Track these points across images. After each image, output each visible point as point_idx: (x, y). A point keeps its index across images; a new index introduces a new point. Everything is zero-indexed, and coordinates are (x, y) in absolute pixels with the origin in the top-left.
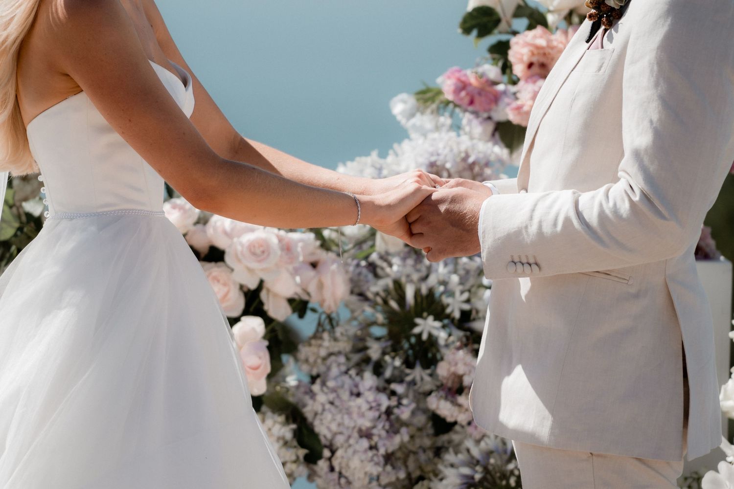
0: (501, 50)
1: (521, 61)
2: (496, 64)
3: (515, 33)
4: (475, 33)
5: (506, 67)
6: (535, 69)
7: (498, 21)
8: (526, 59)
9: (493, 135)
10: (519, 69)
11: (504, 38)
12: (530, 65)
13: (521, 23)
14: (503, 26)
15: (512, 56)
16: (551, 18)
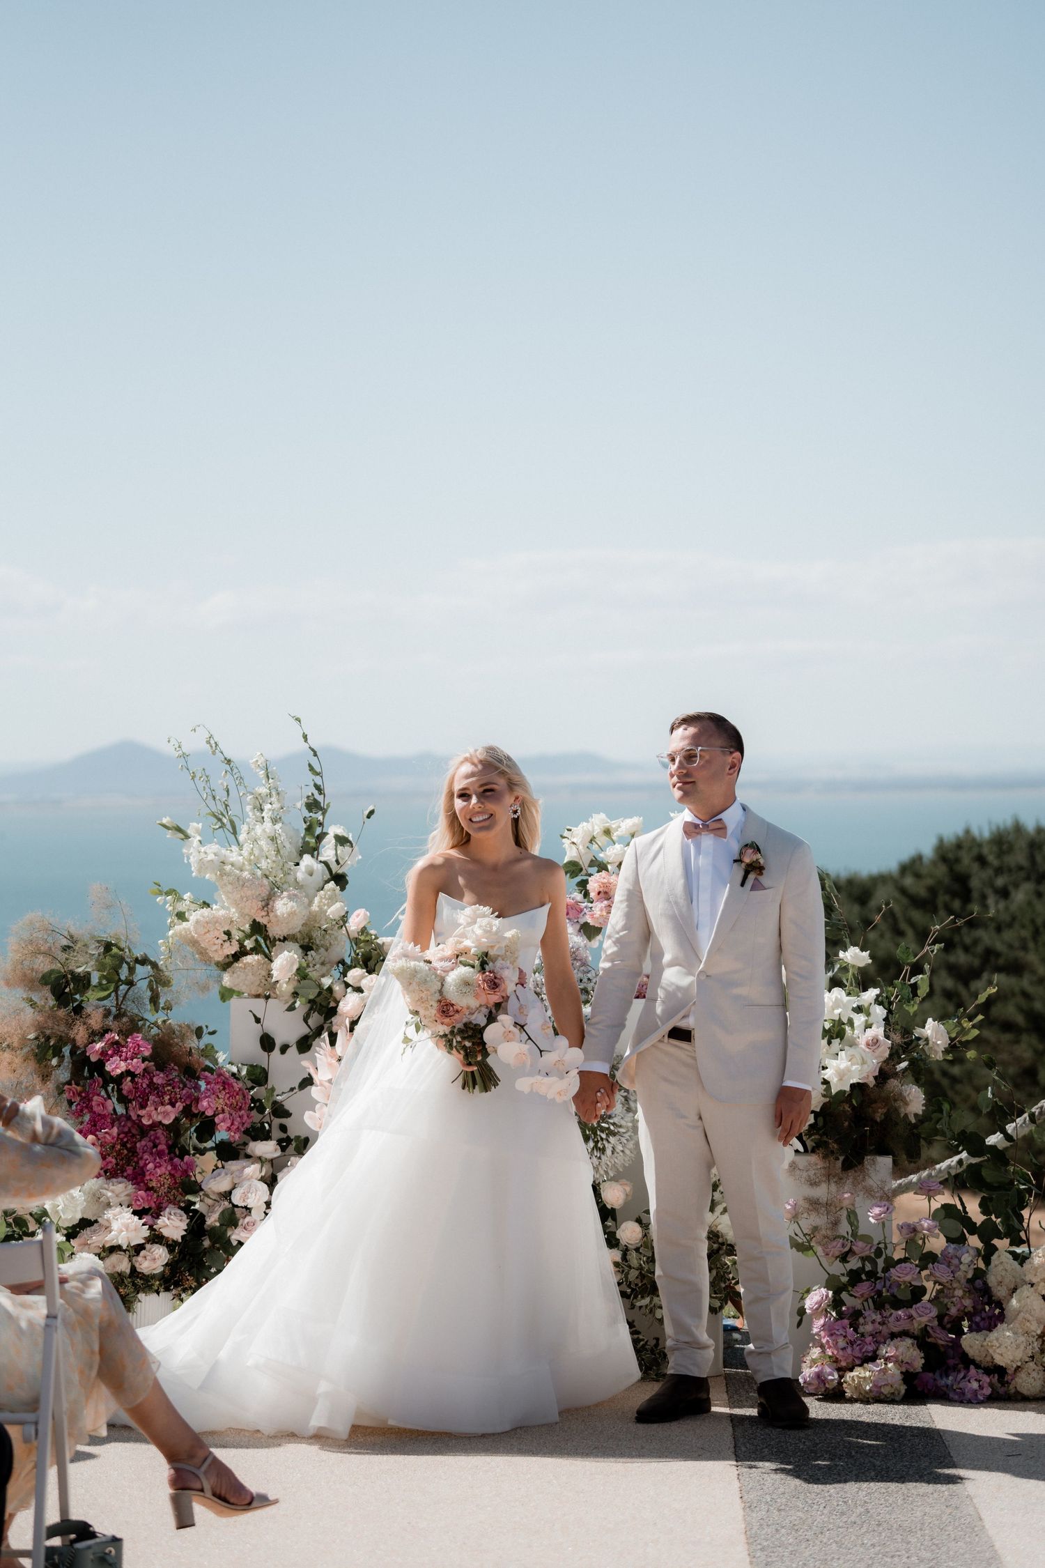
0: (583, 885)
1: (594, 890)
2: (581, 893)
3: (590, 875)
4: (568, 875)
5: (586, 895)
6: (602, 895)
7: (581, 869)
8: (597, 891)
9: (580, 931)
10: (593, 895)
11: (585, 878)
12: (599, 893)
13: (593, 870)
14: (584, 872)
15: (589, 887)
16: (609, 867)
